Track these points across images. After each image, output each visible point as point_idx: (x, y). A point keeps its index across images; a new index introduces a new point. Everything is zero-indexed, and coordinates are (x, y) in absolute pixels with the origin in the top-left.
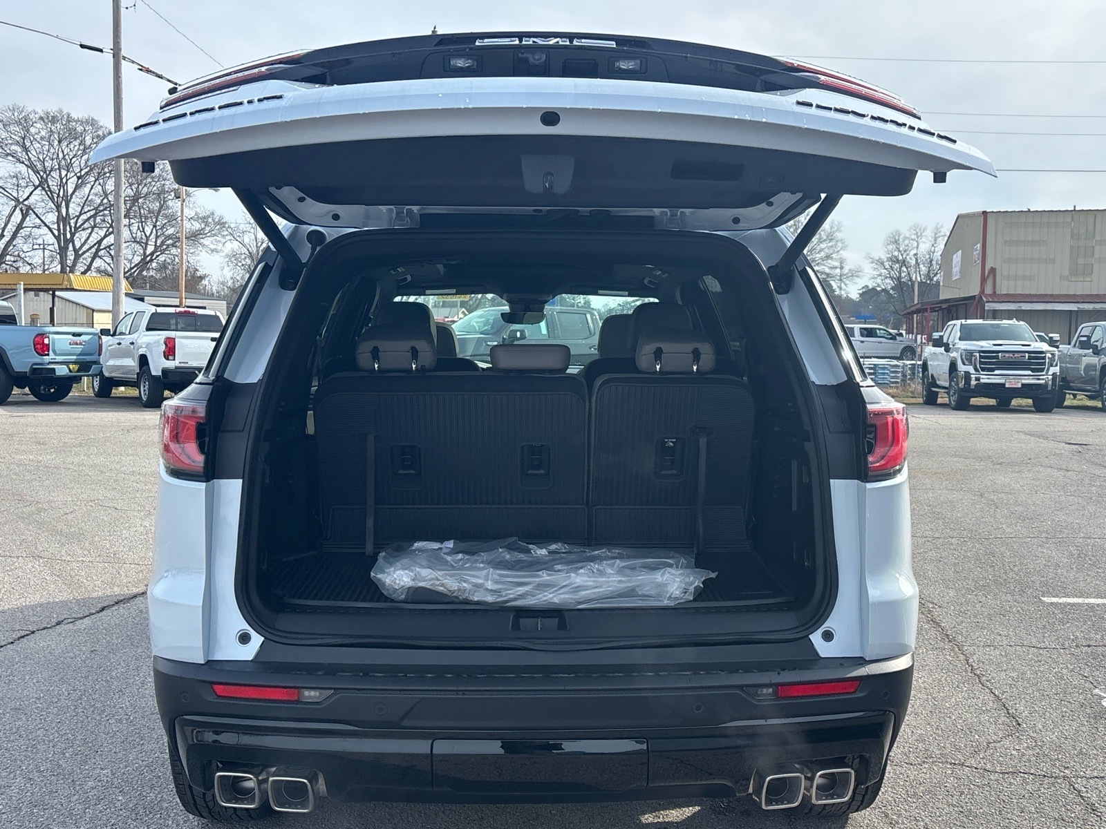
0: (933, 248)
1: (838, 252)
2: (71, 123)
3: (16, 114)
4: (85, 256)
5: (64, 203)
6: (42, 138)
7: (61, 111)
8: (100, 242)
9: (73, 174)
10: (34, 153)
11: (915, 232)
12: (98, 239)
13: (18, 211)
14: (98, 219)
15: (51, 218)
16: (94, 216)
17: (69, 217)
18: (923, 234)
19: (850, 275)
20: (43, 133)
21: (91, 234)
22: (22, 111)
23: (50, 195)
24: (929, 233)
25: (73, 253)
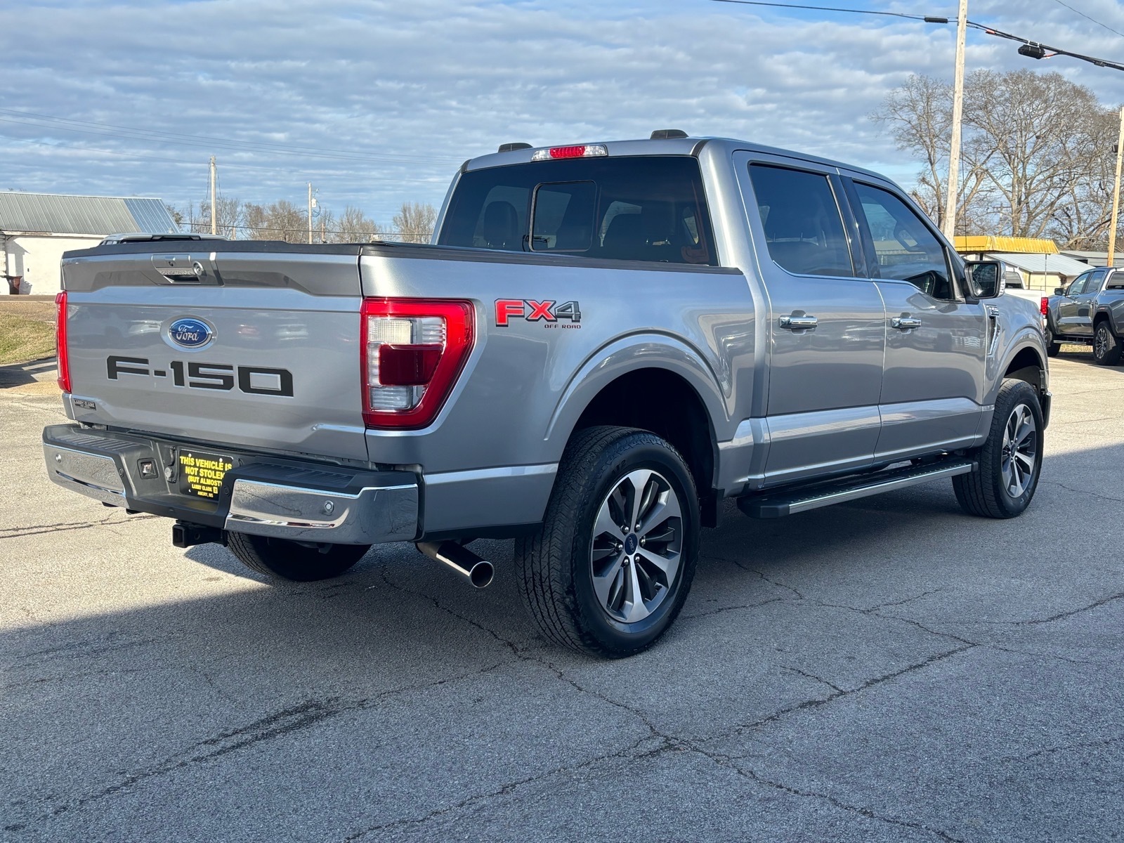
2: (1035, 82)
3: (981, 79)
4: (1037, 218)
5: (1021, 166)
6: (1006, 100)
7: (1024, 71)
8: (1052, 204)
9: (1031, 134)
10: (996, 116)
12: (1052, 200)
13: (974, 174)
14: (1056, 179)
15: (1007, 180)
16: (1051, 177)
17: (1025, 178)
20: (1007, 95)
21: (1046, 195)
22: (988, 75)
23: (1008, 158)
25: (1027, 214)
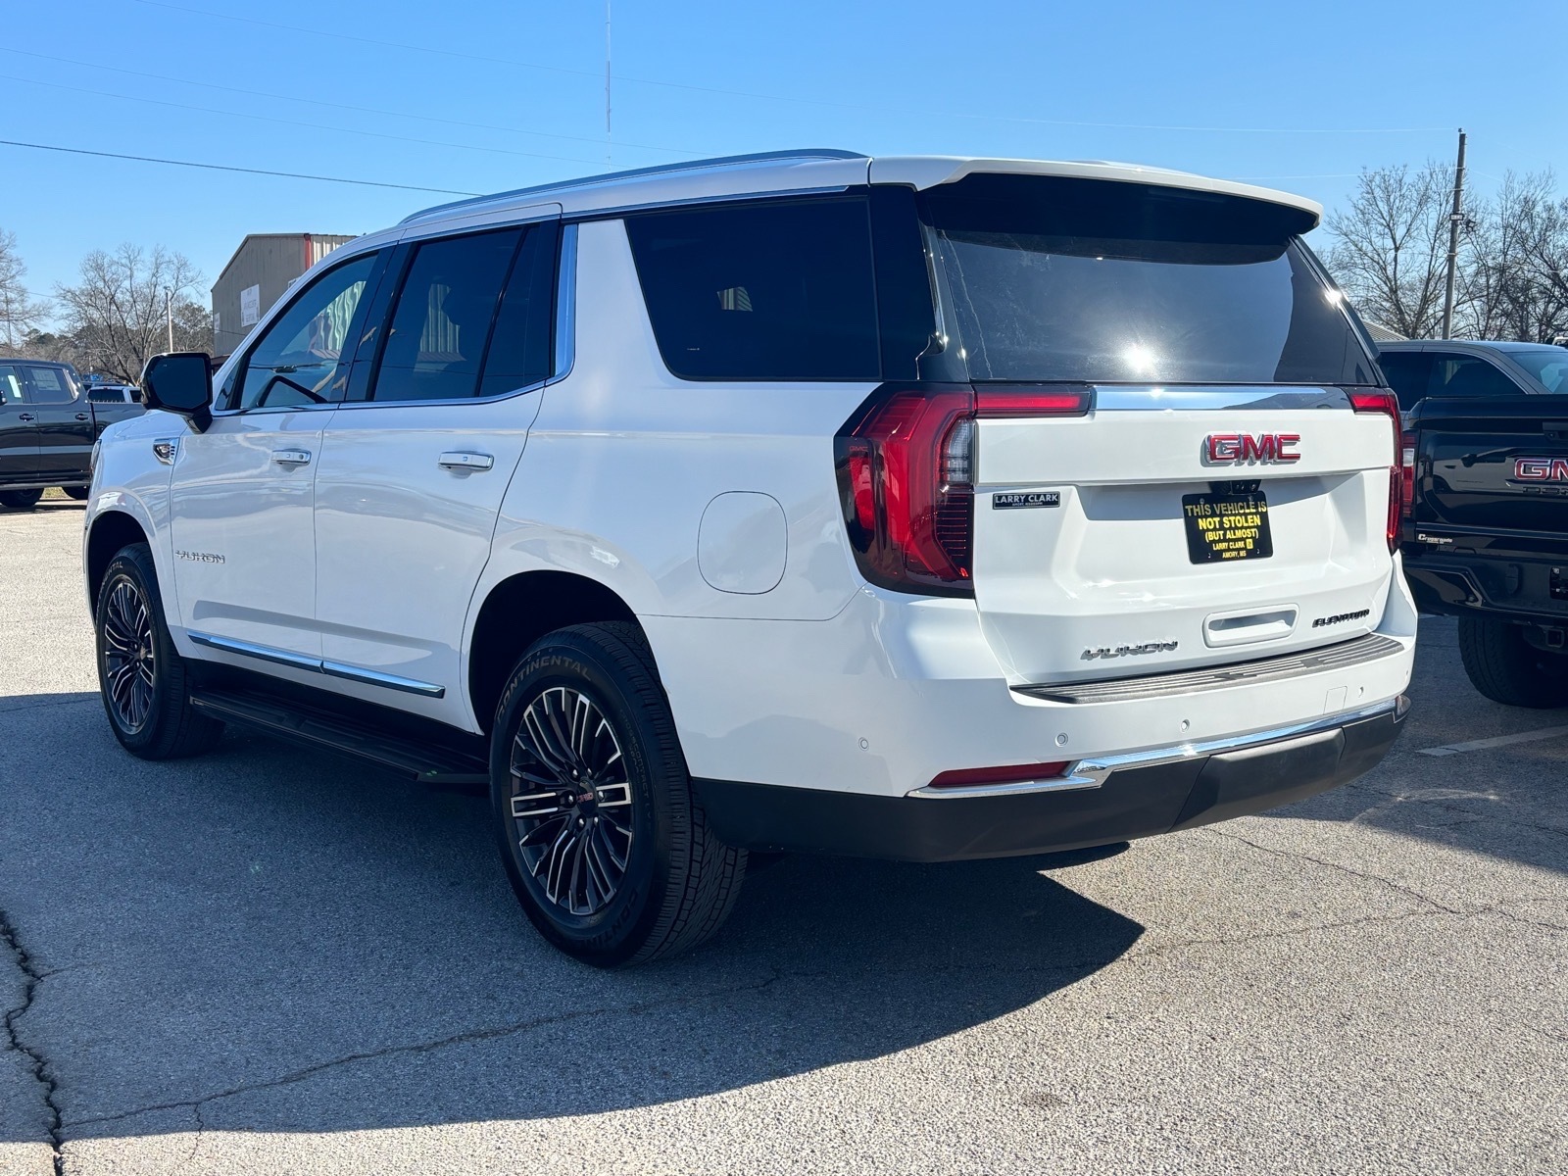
0: (154, 278)
1: (13, 277)
11: (126, 255)
18: (138, 258)
19: (36, 313)
24: (147, 257)
